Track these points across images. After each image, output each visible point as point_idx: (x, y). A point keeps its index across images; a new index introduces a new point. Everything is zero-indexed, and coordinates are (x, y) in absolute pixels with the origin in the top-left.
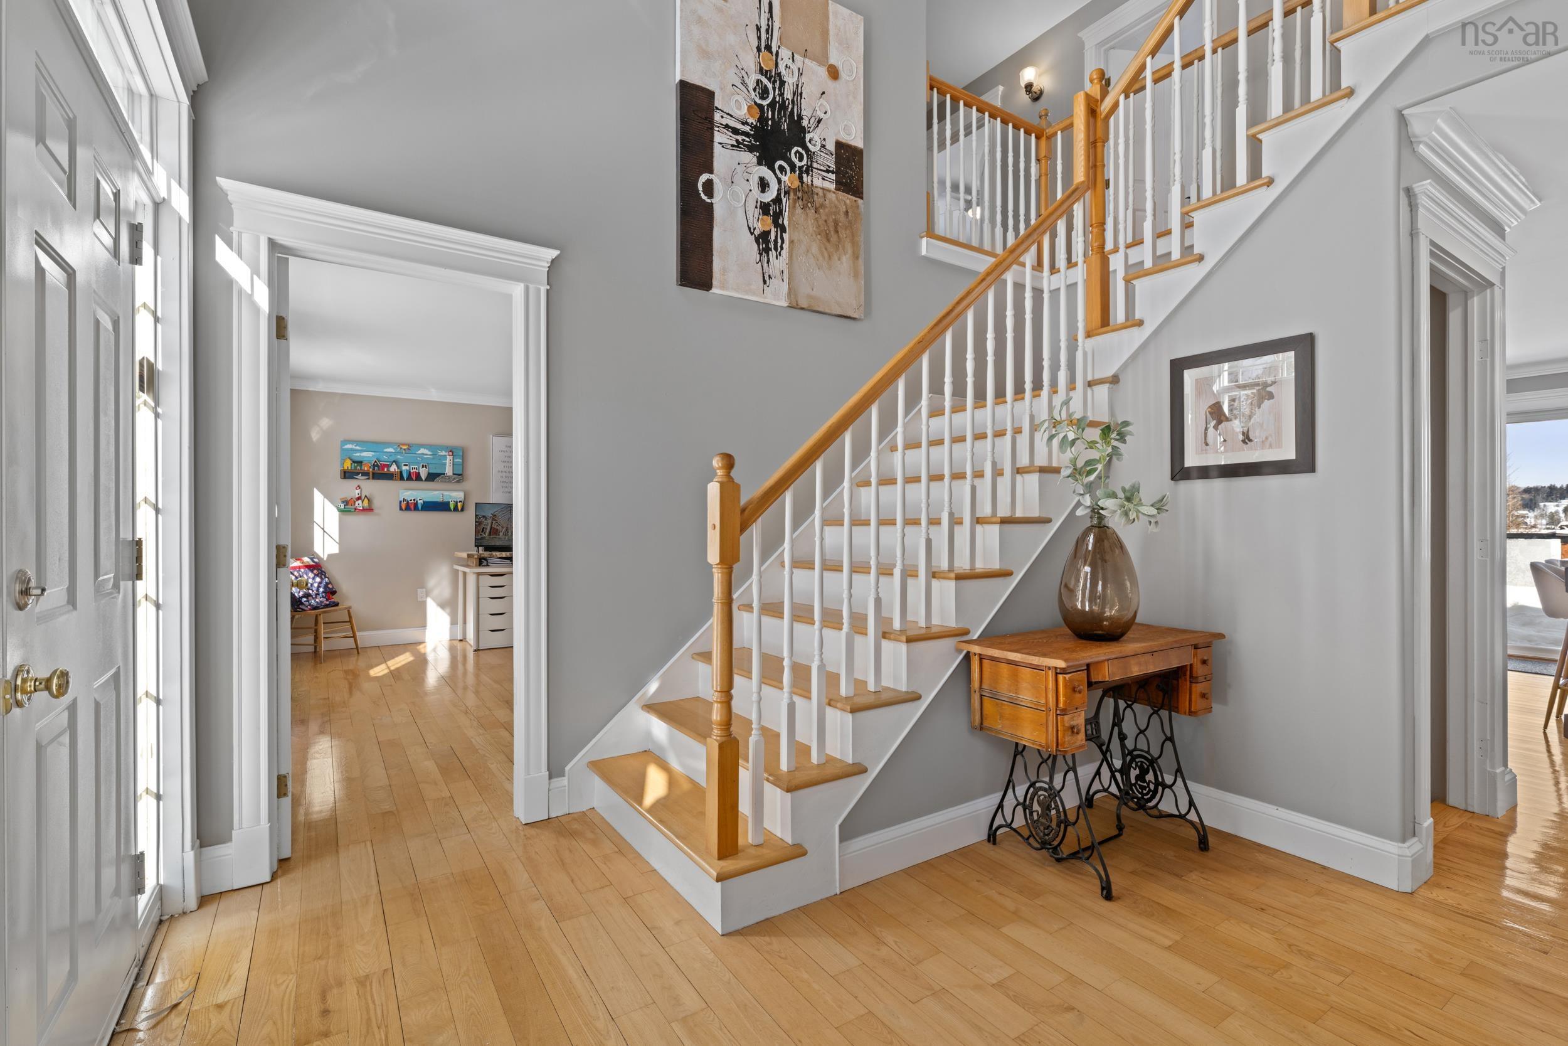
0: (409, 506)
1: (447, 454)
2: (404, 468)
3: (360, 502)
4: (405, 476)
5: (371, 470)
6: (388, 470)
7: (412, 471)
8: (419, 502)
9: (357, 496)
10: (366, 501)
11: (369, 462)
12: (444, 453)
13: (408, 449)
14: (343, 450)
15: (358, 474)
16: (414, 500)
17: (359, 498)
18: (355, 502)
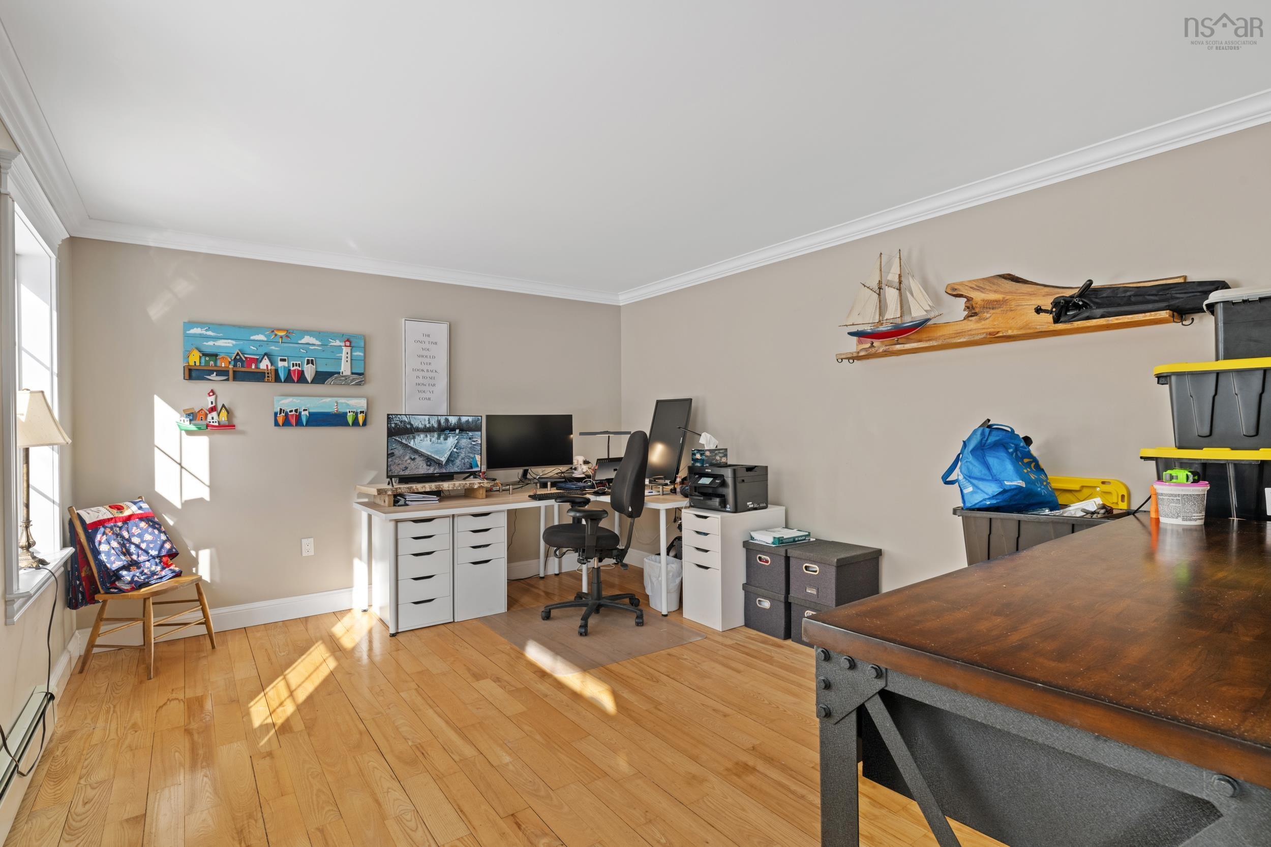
0: (289, 420)
1: (343, 344)
2: (281, 364)
3: (214, 414)
4: (282, 376)
5: (231, 366)
6: (257, 367)
7: (292, 369)
8: (303, 413)
9: (210, 406)
10: (224, 413)
11: (228, 354)
12: (338, 343)
13: (287, 336)
14: (187, 336)
15: (210, 372)
16: (296, 411)
17: (213, 409)
18: (206, 415)
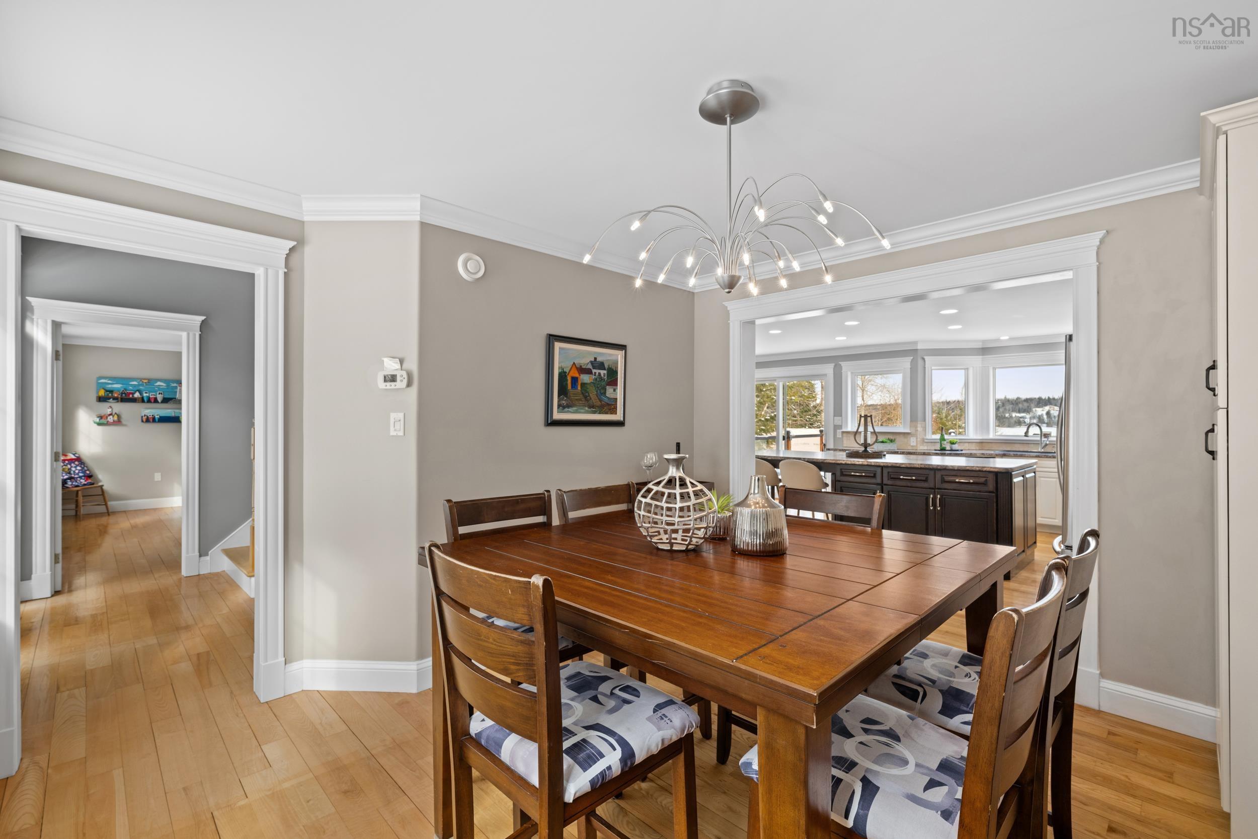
0: (148, 420)
1: (177, 385)
2: (145, 395)
3: (111, 417)
4: (146, 399)
5: (120, 396)
6: (133, 396)
7: (151, 396)
8: (156, 417)
9: (109, 413)
10: (116, 416)
11: (119, 391)
12: (175, 385)
13: (148, 382)
14: (98, 383)
15: (109, 399)
16: (153, 415)
17: (110, 415)
18: (107, 417)
